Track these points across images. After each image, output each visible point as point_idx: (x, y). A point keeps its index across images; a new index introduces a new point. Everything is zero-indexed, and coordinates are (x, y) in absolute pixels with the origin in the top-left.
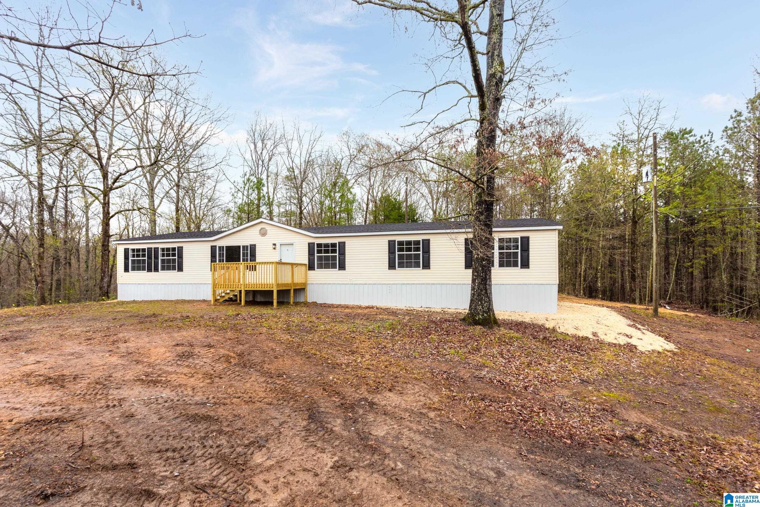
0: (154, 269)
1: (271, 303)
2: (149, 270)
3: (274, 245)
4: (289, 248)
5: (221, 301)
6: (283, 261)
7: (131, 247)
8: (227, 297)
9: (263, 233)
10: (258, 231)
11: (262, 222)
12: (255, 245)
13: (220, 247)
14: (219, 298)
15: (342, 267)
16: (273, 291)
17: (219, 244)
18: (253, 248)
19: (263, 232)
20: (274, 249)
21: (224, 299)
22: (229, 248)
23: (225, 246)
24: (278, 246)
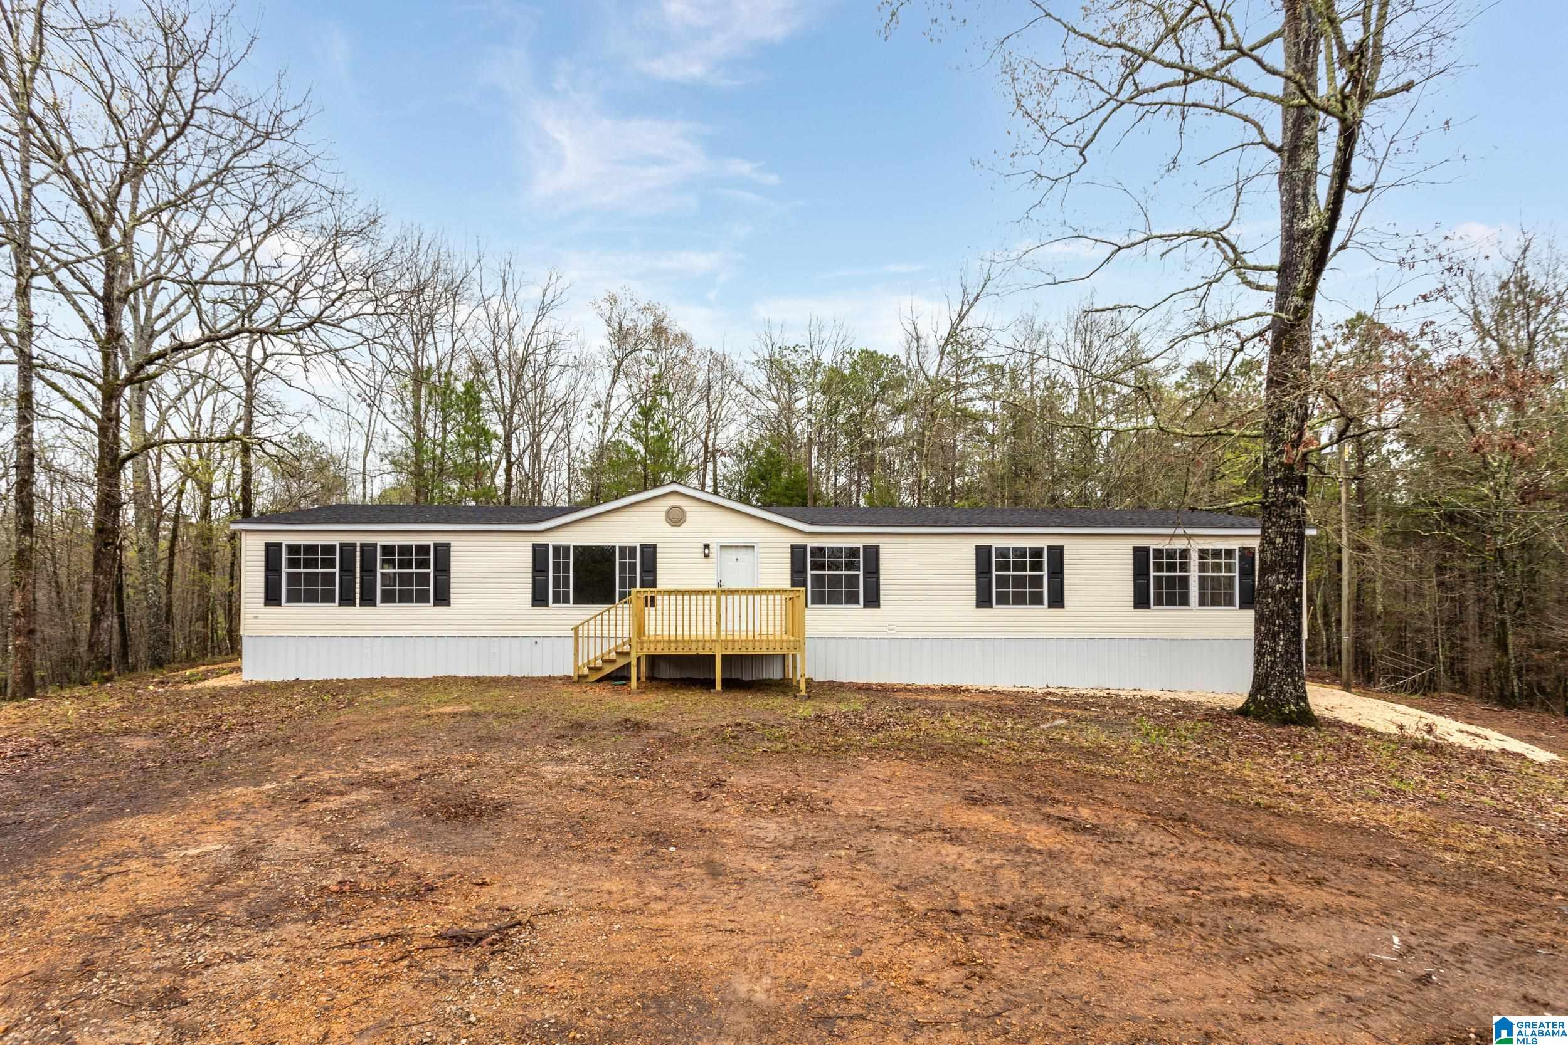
0: (362, 599)
1: (711, 684)
2: (347, 600)
3: (707, 546)
4: (742, 554)
5: (592, 678)
6: (727, 586)
7: (286, 540)
8: (609, 669)
9: (676, 518)
10: (663, 514)
11: (675, 493)
12: (654, 546)
13: (556, 549)
14: (586, 671)
15: (873, 600)
16: (714, 656)
17: (553, 540)
18: (649, 553)
19: (676, 515)
20: (707, 556)
21: (601, 675)
22: (584, 553)
23: (572, 545)
24: (714, 550)
